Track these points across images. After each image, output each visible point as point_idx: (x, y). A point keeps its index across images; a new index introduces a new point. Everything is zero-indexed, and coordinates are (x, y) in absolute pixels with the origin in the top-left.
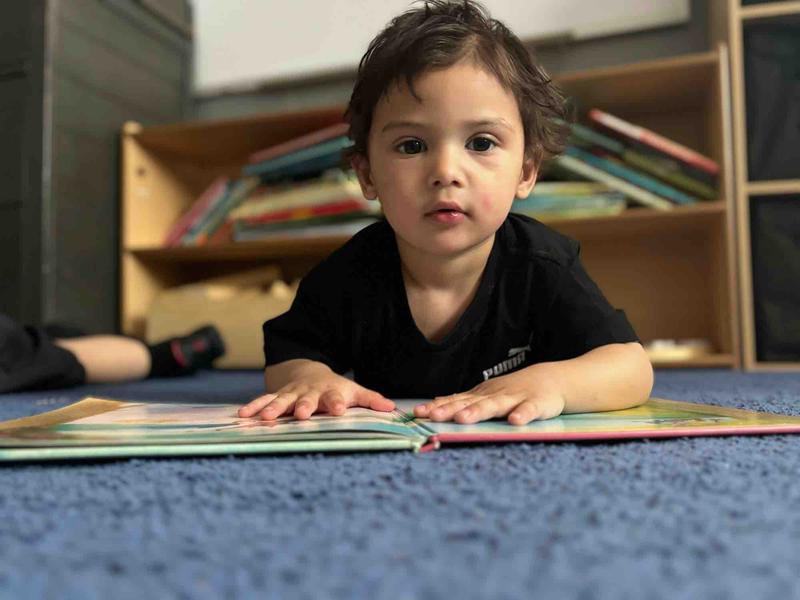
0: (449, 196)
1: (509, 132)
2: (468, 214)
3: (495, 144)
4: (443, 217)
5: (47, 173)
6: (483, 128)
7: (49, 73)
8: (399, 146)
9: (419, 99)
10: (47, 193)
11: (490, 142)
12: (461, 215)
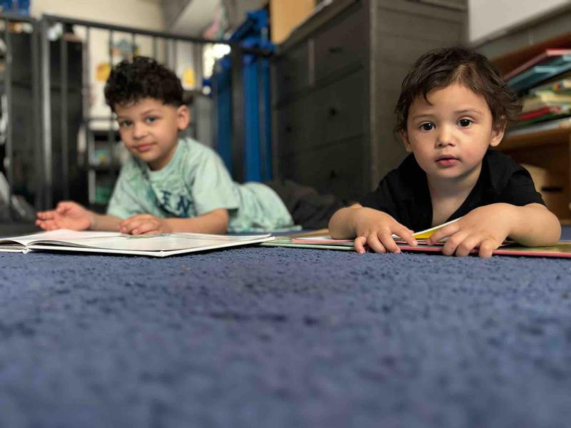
0: (447, 151)
1: (479, 115)
2: (458, 159)
3: (472, 122)
4: (443, 162)
5: (373, 118)
6: (464, 114)
7: (373, 65)
8: (421, 127)
9: (430, 104)
10: (373, 128)
11: (468, 121)
12: (454, 161)
